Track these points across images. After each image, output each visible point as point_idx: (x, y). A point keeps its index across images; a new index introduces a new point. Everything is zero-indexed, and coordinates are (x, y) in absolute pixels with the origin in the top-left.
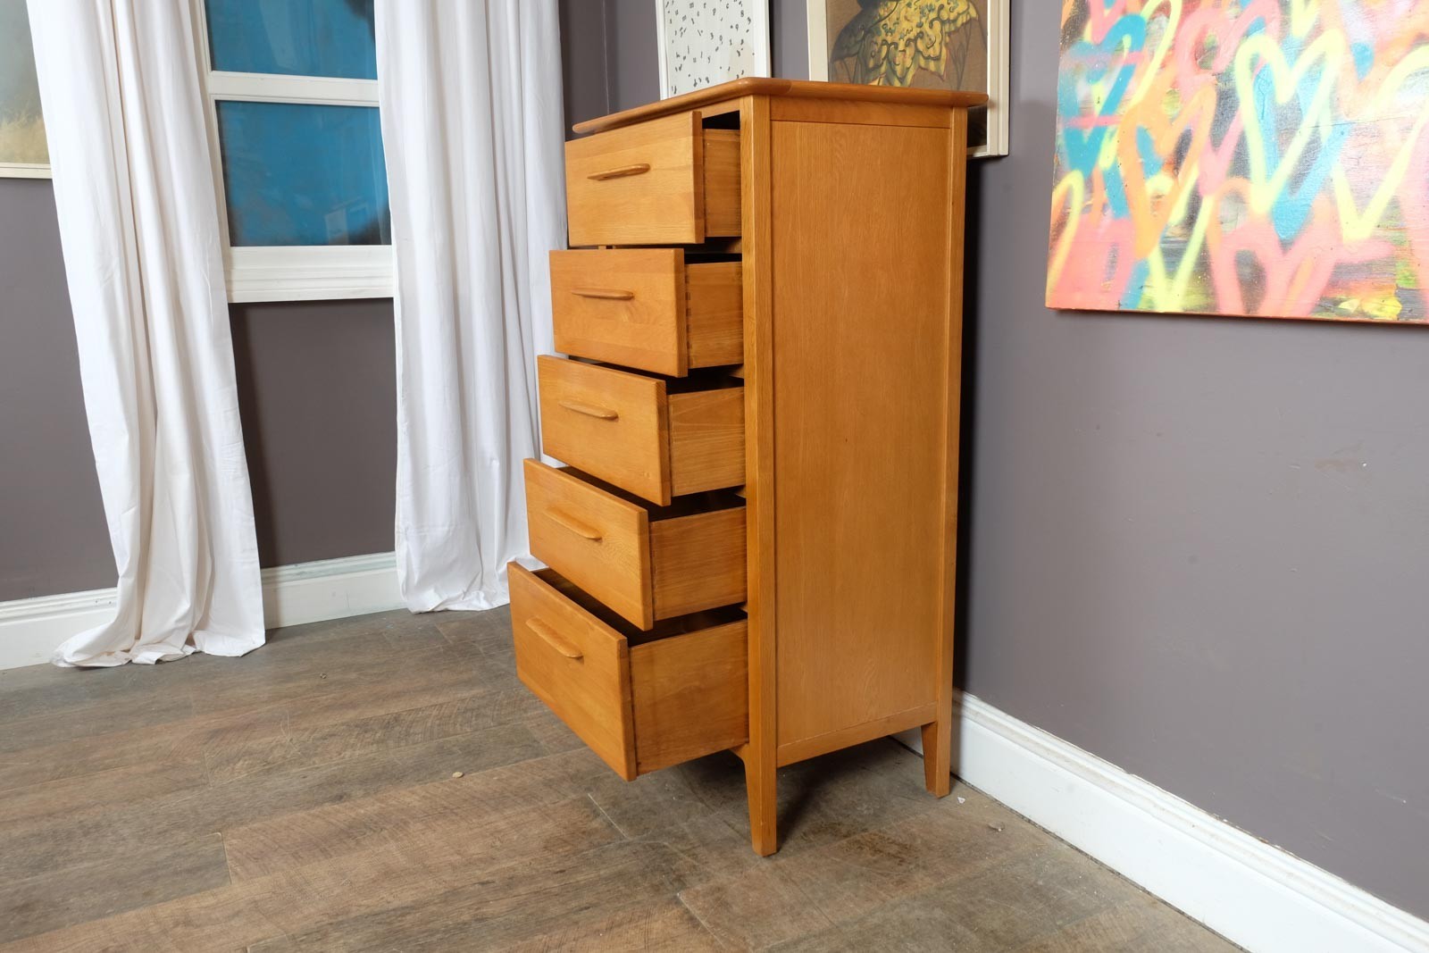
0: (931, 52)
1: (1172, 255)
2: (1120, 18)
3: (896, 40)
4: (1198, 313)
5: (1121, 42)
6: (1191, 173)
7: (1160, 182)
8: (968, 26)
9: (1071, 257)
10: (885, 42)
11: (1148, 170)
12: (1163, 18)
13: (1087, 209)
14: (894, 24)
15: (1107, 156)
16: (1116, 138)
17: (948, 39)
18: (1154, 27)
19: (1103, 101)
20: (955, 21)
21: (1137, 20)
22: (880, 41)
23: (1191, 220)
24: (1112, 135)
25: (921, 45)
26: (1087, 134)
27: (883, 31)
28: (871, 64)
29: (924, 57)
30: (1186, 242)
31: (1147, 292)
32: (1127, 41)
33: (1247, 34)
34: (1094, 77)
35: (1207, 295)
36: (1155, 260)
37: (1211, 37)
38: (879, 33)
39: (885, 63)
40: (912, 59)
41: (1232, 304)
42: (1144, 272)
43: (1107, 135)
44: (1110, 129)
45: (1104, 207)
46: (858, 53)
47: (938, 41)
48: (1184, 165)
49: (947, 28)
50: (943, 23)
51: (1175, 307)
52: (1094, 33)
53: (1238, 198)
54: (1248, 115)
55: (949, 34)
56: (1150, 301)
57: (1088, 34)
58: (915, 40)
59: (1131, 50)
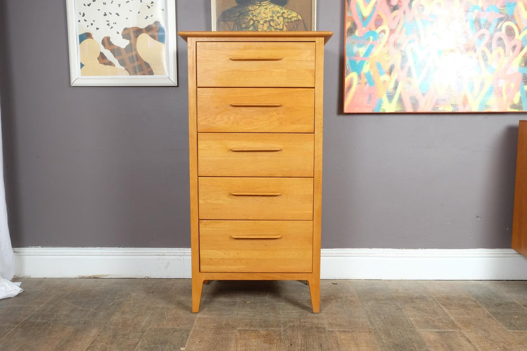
0: (278, 27)
1: (390, 97)
2: (368, 31)
3: (259, 20)
4: (399, 112)
5: (369, 38)
6: (395, 76)
7: (385, 77)
8: (297, 22)
9: (354, 97)
10: (252, 19)
11: (381, 74)
12: (383, 34)
13: (359, 83)
14: (258, 14)
15: (366, 69)
16: (369, 64)
17: (287, 24)
18: (380, 35)
19: (363, 54)
20: (291, 19)
21: (375, 33)
22: (249, 18)
23: (396, 88)
24: (367, 63)
25: (272, 23)
26: (358, 62)
27: (251, 15)
28: (244, 26)
29: (274, 28)
30: (394, 94)
31: (383, 107)
32: (371, 38)
33: (410, 42)
34: (360, 46)
35: (402, 107)
36: (385, 99)
37: (399, 41)
38: (248, 15)
39: (252, 27)
40: (268, 28)
41: (410, 110)
42: (381, 102)
43: (366, 63)
44: (367, 61)
45: (366, 83)
46: (236, 21)
47: (282, 24)
48: (392, 73)
49: (286, 20)
50: (284, 18)
51: (393, 111)
52: (359, 34)
53: (409, 83)
54: (410, 62)
55: (288, 23)
56: (384, 109)
57: (357, 33)
58: (269, 21)
59: (373, 41)
